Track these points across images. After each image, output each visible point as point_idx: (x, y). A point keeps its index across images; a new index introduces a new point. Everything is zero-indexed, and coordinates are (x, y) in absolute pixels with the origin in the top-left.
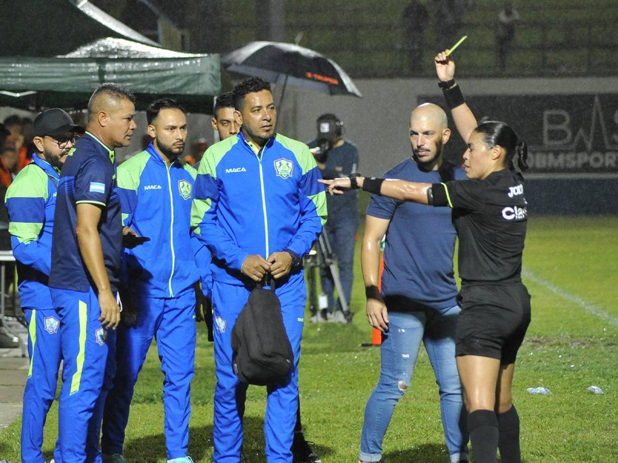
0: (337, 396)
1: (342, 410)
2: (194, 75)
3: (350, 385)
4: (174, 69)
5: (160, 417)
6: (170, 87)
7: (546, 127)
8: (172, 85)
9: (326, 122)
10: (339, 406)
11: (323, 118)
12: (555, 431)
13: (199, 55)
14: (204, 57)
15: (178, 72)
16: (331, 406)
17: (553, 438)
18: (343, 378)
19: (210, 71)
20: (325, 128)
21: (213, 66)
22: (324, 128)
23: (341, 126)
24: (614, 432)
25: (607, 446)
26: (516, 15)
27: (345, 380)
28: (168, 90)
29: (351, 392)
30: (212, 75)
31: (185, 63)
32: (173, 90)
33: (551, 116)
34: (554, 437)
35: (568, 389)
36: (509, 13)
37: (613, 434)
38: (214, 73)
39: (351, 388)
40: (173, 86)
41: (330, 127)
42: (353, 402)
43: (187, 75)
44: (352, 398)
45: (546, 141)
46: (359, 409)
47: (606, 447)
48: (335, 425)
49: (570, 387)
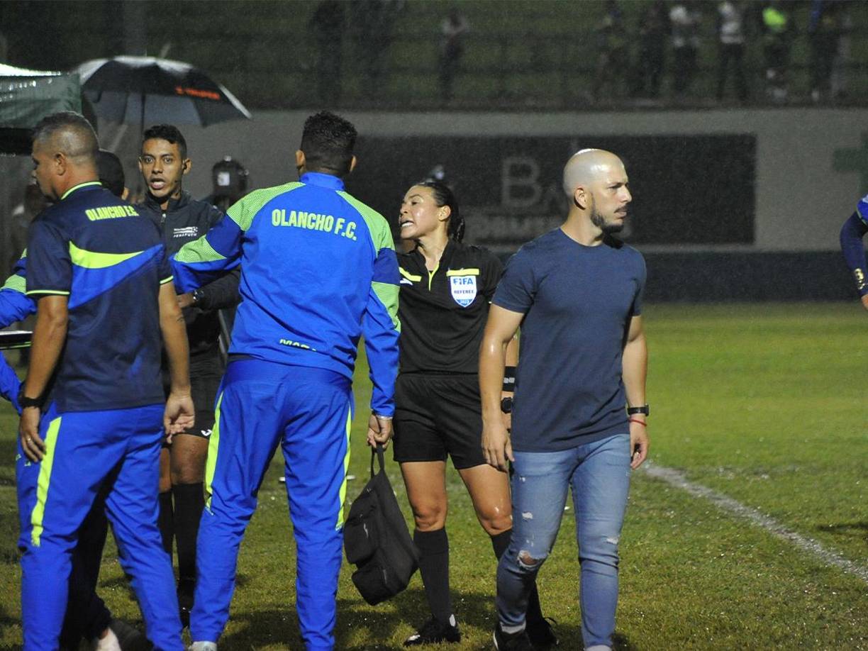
0: (254, 551)
1: (264, 570)
2: (44, 101)
3: (270, 537)
4: (14, 92)
5: (9, 582)
6: (9, 118)
7: (507, 182)
8: (11, 114)
9: (225, 171)
10: (260, 565)
11: (221, 166)
12: (554, 596)
13: (49, 74)
14: (57, 76)
15: (20, 96)
16: (247, 565)
17: (553, 605)
18: (259, 527)
19: (67, 97)
20: (225, 179)
21: (70, 90)
22: (222, 180)
23: (245, 176)
24: (631, 595)
25: (624, 614)
26: (465, 25)
27: (262, 529)
28: (6, 123)
29: (272, 546)
30: (69, 102)
31: (31, 85)
32: (14, 122)
33: (513, 167)
34: (553, 603)
35: (564, 539)
36: (455, 22)
37: (630, 598)
38: (72, 99)
39: (272, 540)
40: (14, 117)
41: (231, 178)
42: (278, 560)
43: (33, 102)
44: (275, 554)
45: (507, 200)
46: (287, 569)
47: (623, 616)
48: (257, 591)
49: (567, 537)
